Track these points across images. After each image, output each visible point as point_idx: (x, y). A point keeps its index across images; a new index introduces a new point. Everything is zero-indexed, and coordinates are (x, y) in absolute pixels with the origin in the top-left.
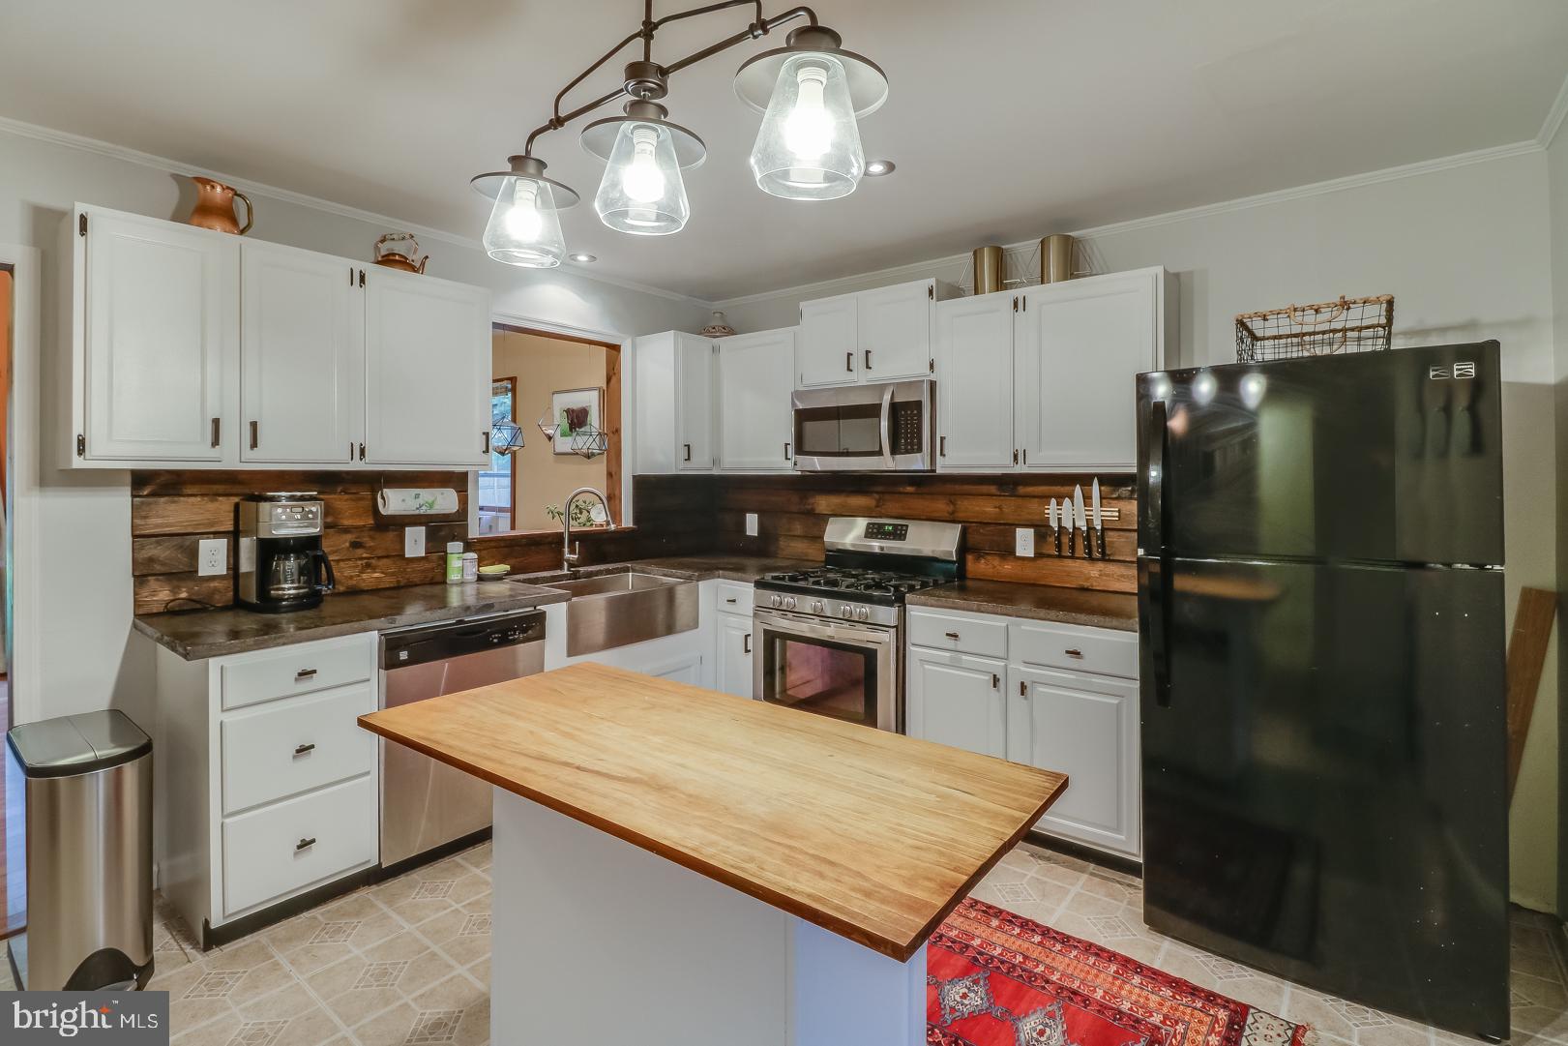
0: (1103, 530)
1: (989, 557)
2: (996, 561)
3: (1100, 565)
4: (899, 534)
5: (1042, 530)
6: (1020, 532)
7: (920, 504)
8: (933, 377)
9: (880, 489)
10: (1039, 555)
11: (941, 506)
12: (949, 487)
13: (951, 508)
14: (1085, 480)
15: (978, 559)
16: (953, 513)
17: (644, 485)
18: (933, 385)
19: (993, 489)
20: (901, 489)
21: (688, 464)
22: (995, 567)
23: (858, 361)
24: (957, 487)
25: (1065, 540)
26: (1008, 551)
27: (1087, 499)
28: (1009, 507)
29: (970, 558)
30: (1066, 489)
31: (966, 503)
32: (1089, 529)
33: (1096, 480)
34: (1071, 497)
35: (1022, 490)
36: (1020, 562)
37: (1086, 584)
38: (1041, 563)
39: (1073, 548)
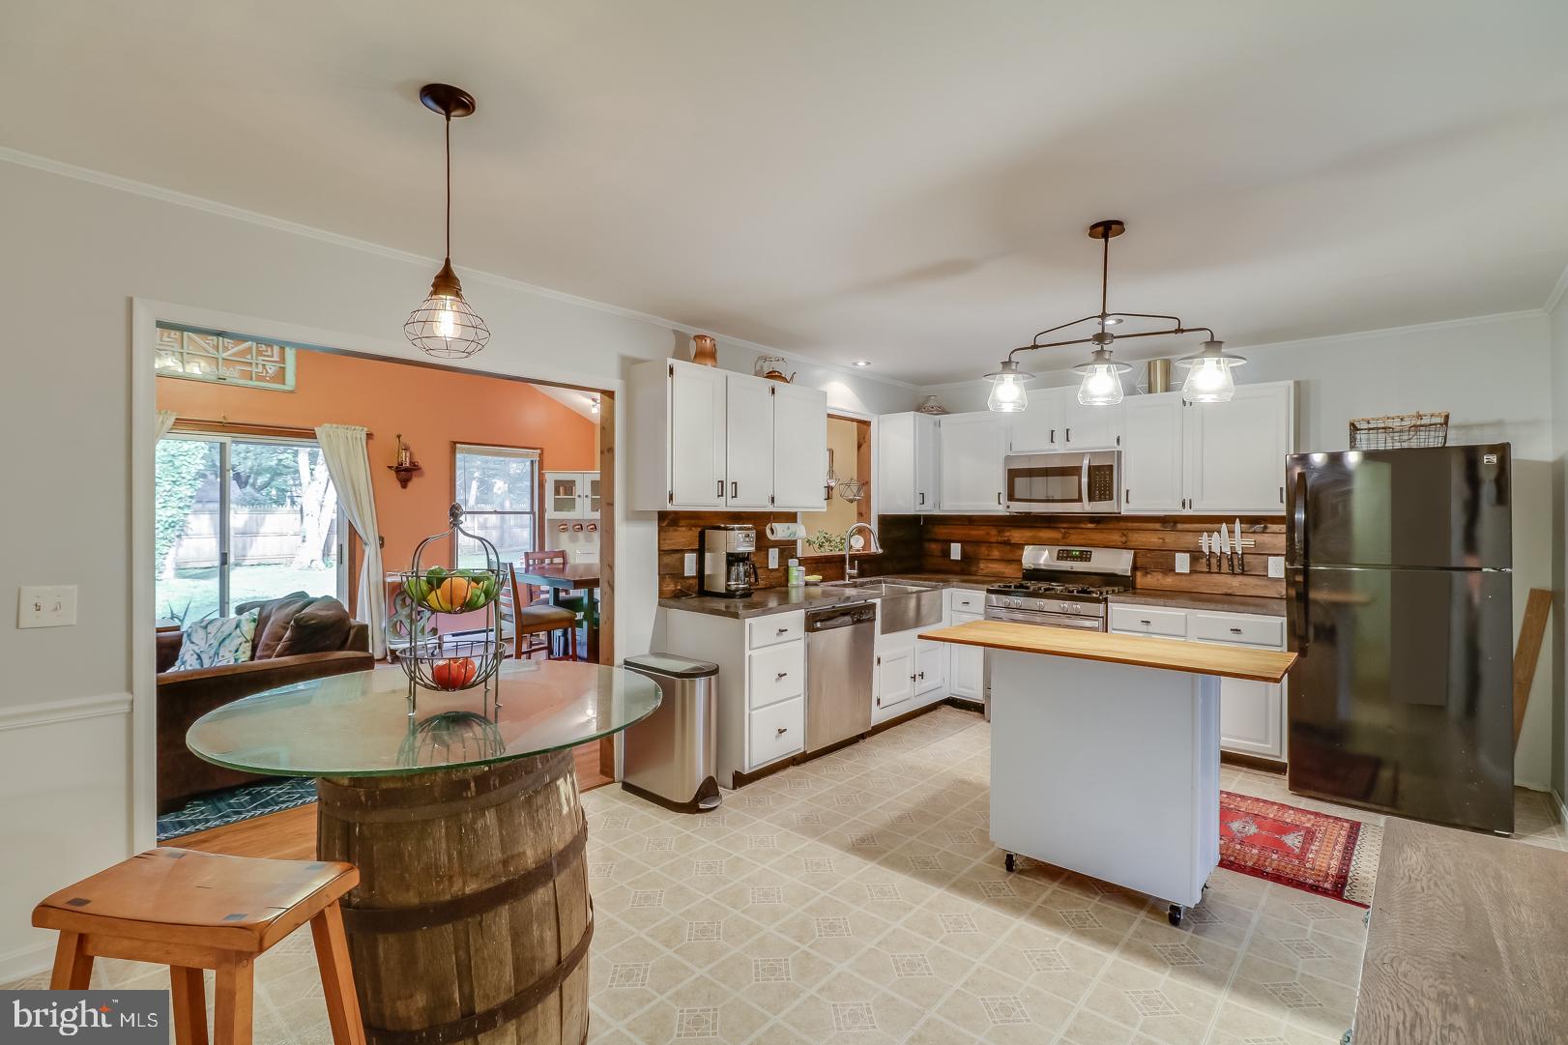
0: (1243, 554)
1: (1154, 574)
2: (1159, 576)
3: (1240, 578)
4: (1085, 557)
5: (1196, 555)
6: (1178, 555)
7: (1098, 537)
8: (1119, 448)
9: (1065, 525)
10: (1193, 571)
11: (1116, 537)
12: (1122, 524)
13: (1124, 539)
14: (1230, 520)
15: (1146, 573)
16: (1126, 542)
17: (888, 523)
18: (1119, 453)
19: (1158, 526)
20: (1084, 526)
21: (923, 507)
22: (1158, 580)
23: (1059, 436)
24: (1130, 525)
25: (1214, 561)
26: (1170, 569)
27: (1231, 532)
28: (1171, 539)
29: (1139, 574)
30: (1217, 526)
31: (1136, 535)
32: (1232, 553)
33: (1238, 520)
34: (1219, 532)
35: (1180, 526)
36: (1179, 577)
37: (1229, 591)
38: (1195, 577)
39: (1219, 566)
